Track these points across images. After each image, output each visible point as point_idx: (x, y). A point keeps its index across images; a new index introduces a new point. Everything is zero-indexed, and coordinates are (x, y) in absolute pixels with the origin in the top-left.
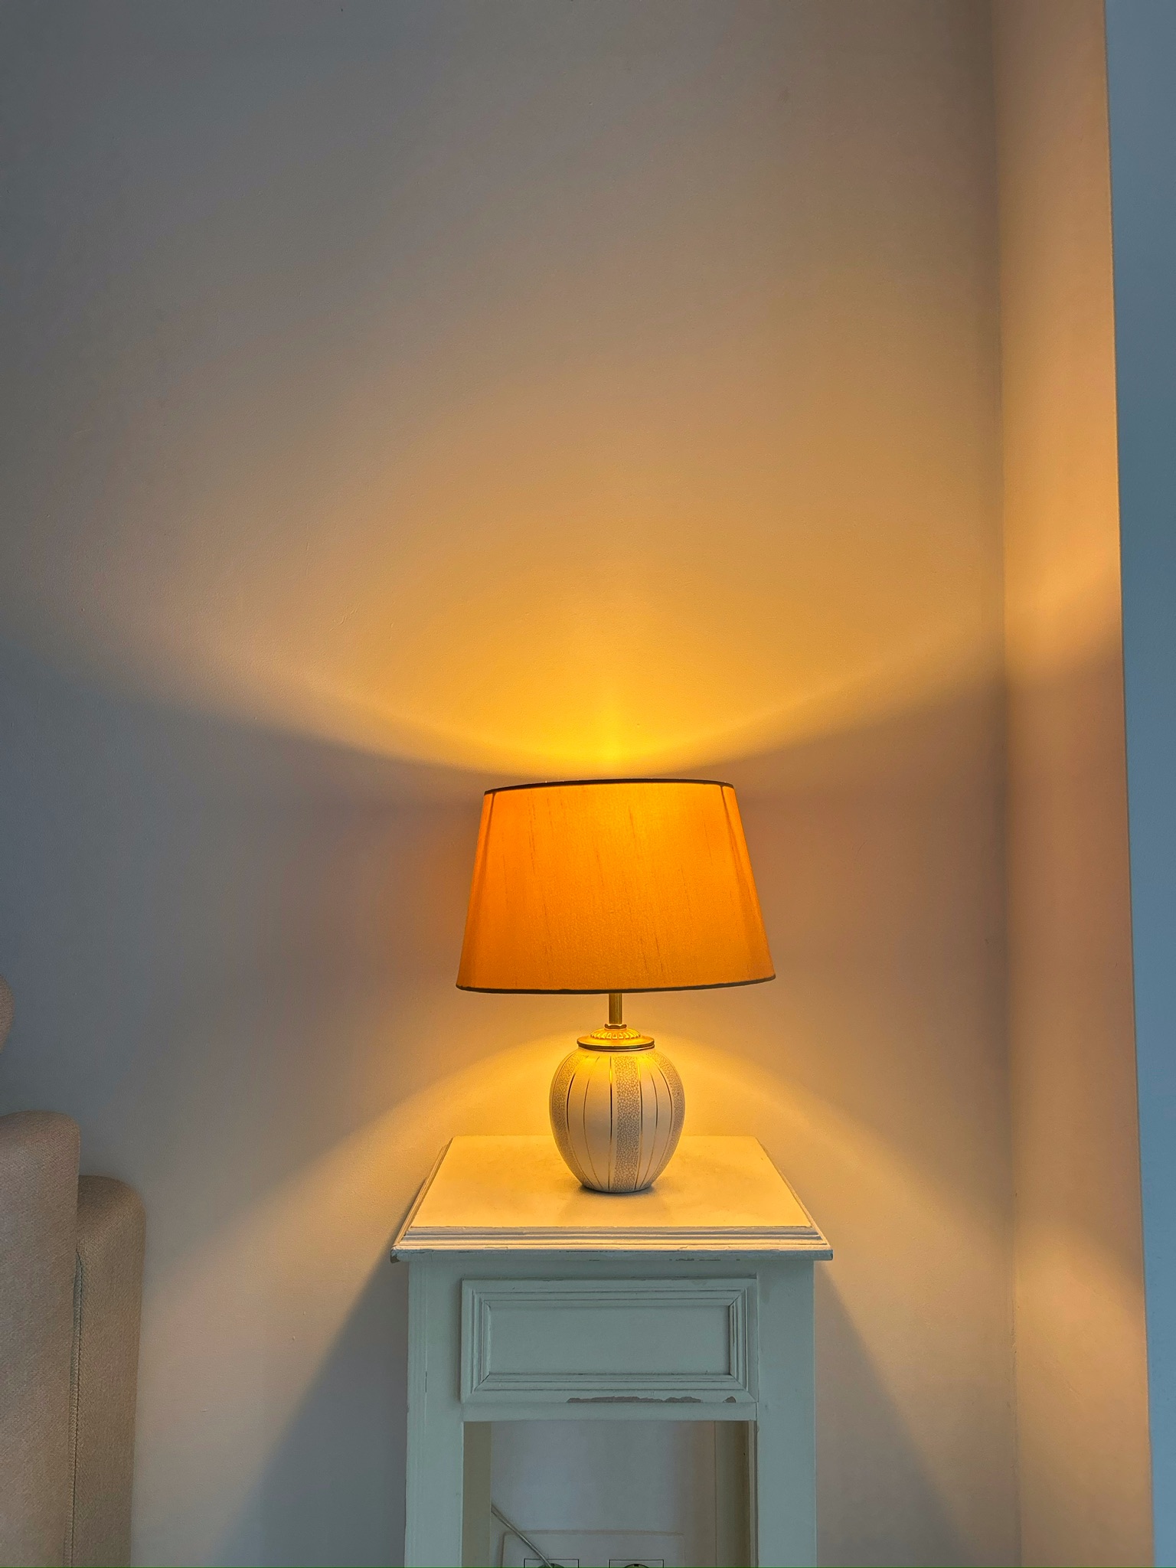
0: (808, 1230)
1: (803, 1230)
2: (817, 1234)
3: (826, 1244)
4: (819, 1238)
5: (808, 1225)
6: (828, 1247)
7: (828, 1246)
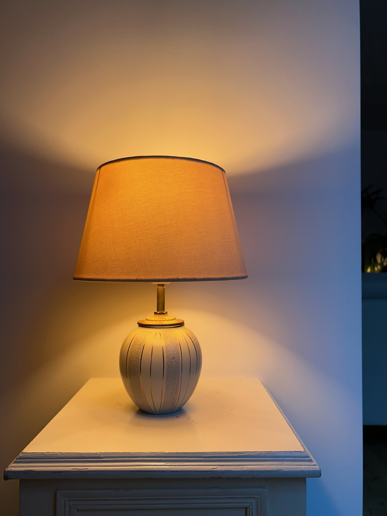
0: (303, 455)
1: (299, 454)
2: (309, 457)
3: (316, 465)
4: (311, 461)
5: (302, 450)
6: (317, 468)
7: (317, 466)
